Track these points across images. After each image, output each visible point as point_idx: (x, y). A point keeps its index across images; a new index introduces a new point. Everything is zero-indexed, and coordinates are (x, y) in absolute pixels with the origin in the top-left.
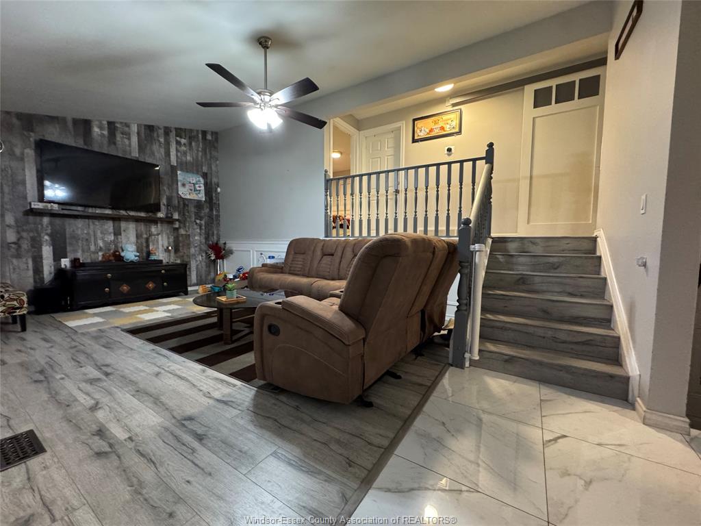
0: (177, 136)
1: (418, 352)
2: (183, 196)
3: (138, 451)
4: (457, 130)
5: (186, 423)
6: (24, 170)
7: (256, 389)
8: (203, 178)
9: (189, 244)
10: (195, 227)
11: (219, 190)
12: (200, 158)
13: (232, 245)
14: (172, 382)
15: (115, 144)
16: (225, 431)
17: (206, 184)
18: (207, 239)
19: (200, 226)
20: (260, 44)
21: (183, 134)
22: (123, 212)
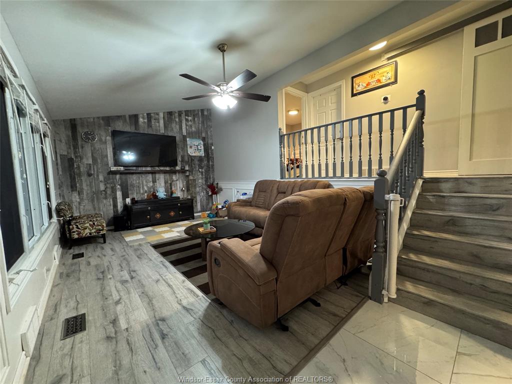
0: (186, 116)
1: (343, 280)
2: (190, 154)
3: (128, 340)
4: (393, 80)
5: (160, 323)
6: (106, 149)
7: (210, 301)
8: (203, 141)
9: (195, 186)
10: (199, 173)
11: (213, 147)
12: (200, 128)
13: (222, 185)
14: (163, 287)
15: (151, 126)
16: (179, 334)
17: (204, 145)
18: (206, 181)
19: (202, 173)
20: (219, 49)
21: (190, 114)
22: (157, 168)
